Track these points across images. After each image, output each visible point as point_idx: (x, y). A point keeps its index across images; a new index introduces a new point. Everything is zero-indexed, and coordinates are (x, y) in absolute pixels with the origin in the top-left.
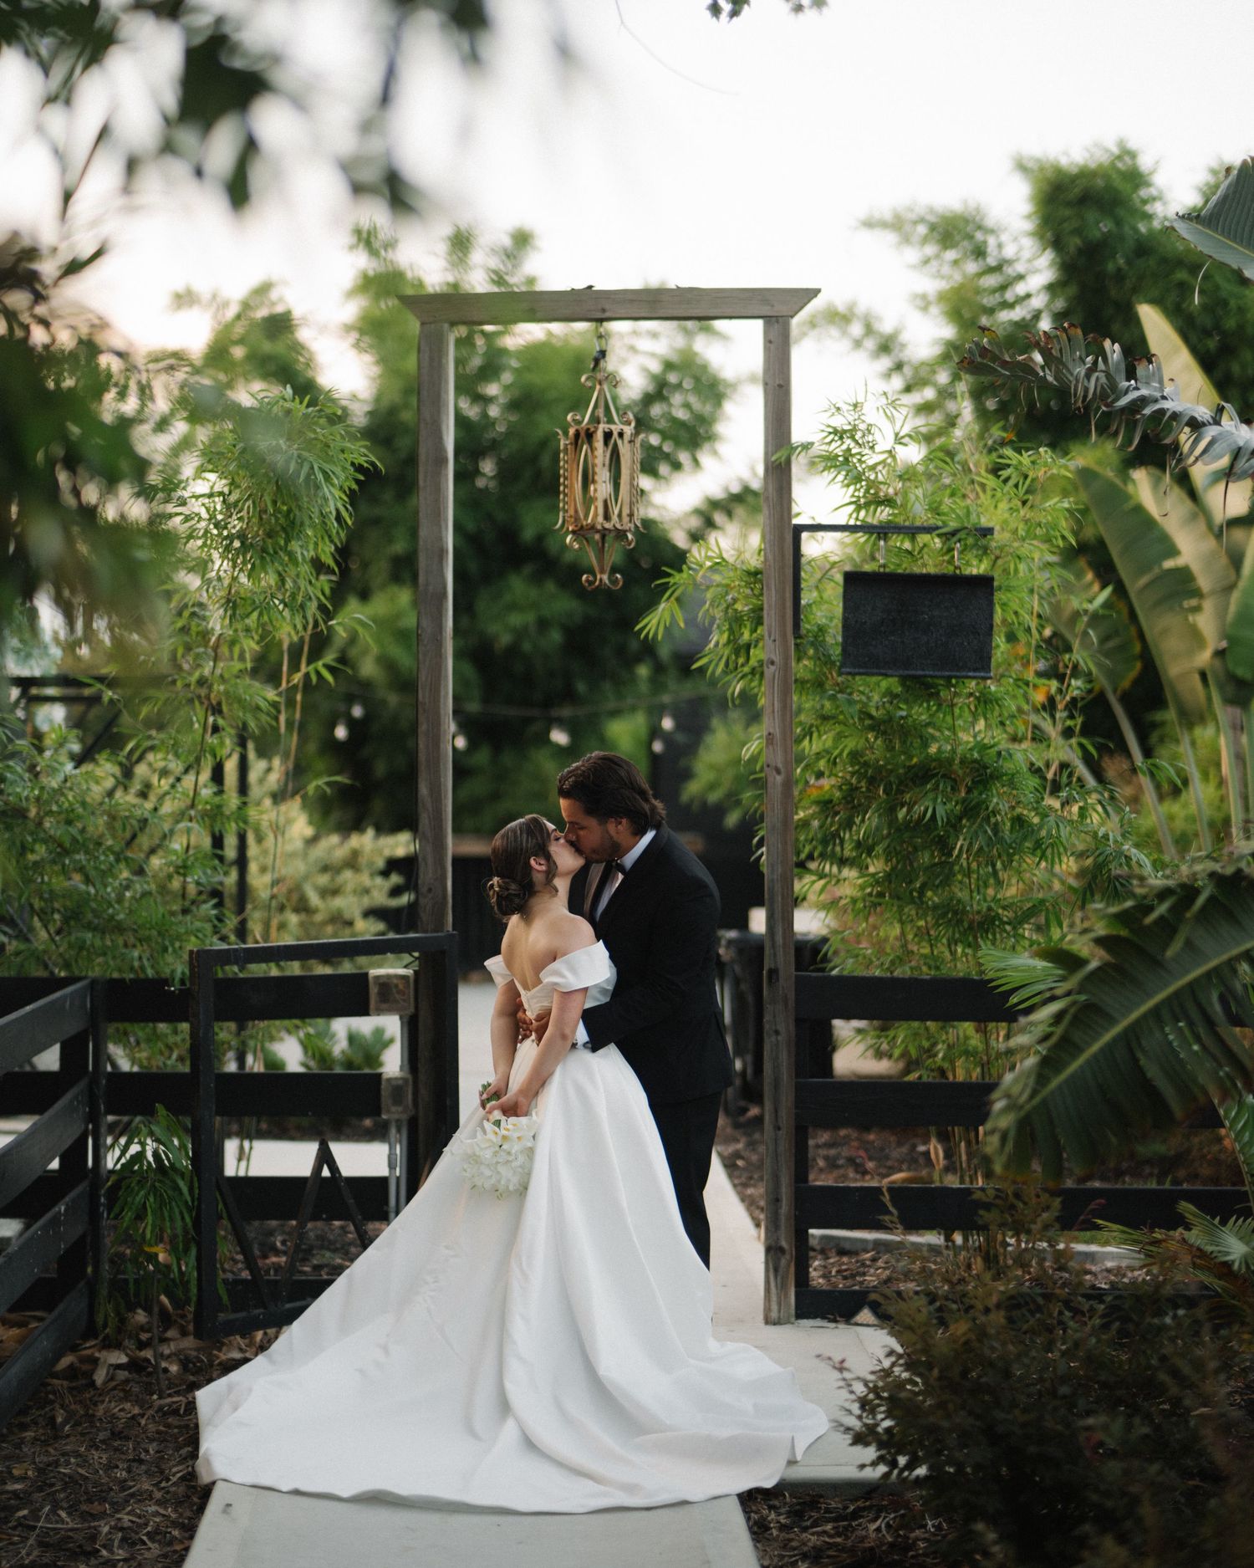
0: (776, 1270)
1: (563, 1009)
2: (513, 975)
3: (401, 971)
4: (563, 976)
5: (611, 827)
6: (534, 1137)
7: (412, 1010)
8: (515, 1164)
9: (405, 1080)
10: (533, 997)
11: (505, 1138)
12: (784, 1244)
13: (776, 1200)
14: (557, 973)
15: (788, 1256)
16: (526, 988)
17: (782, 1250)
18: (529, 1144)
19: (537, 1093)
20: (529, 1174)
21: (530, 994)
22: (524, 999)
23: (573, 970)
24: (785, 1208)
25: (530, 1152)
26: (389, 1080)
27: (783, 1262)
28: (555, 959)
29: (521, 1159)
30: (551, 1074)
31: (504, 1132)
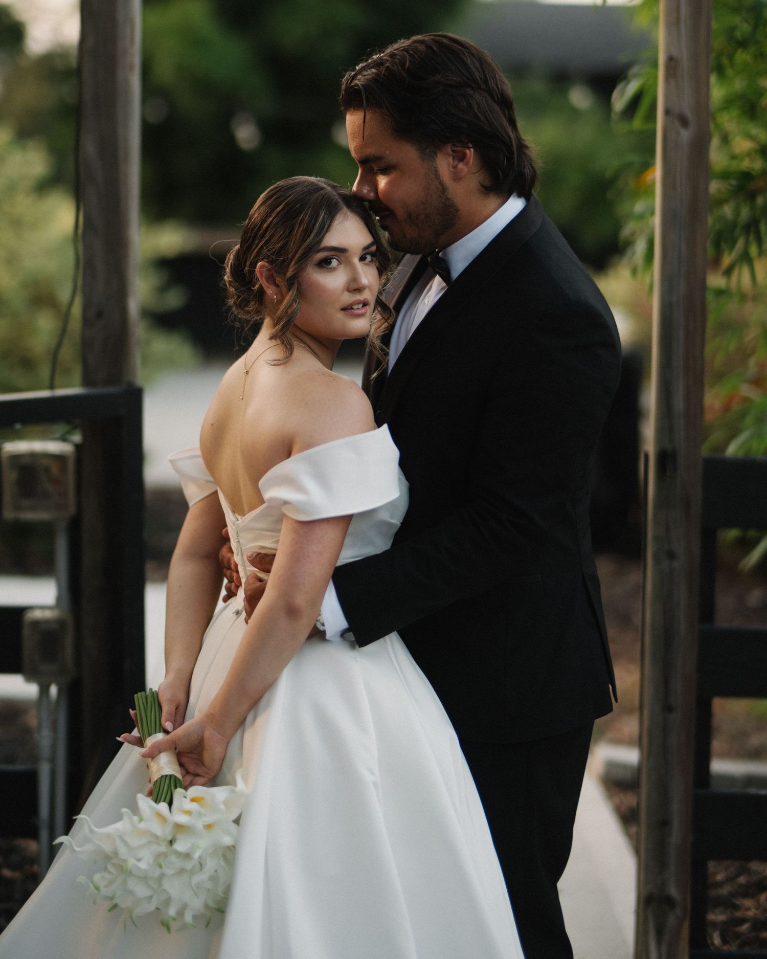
0: (660, 932)
1: (297, 557)
2: (217, 481)
3: (53, 447)
4: (300, 488)
5: (444, 164)
6: (237, 821)
7: (72, 509)
8: (196, 879)
9: (61, 622)
10: (247, 529)
11: (179, 827)
12: (673, 891)
13: (662, 824)
14: (290, 481)
15: (679, 911)
16: (238, 509)
17: (669, 902)
18: (227, 841)
19: (242, 723)
20: (228, 891)
21: (243, 521)
22: (231, 530)
23: (322, 478)
24: (676, 836)
25: (229, 855)
26: (36, 624)
27: (672, 920)
28: (289, 455)
29: (211, 865)
30: (269, 685)
31: (182, 819)
